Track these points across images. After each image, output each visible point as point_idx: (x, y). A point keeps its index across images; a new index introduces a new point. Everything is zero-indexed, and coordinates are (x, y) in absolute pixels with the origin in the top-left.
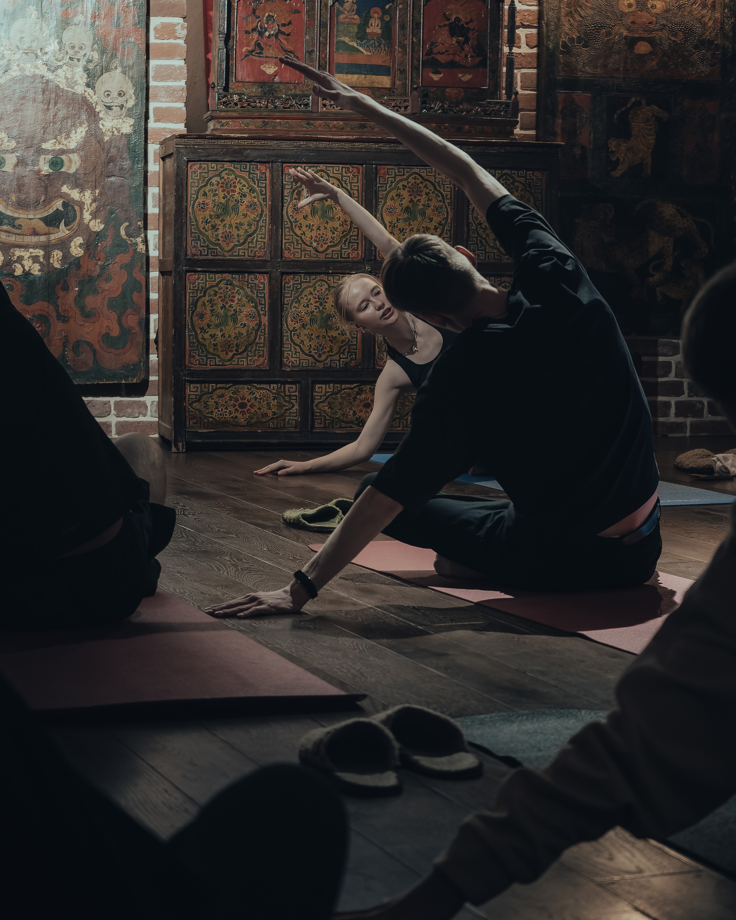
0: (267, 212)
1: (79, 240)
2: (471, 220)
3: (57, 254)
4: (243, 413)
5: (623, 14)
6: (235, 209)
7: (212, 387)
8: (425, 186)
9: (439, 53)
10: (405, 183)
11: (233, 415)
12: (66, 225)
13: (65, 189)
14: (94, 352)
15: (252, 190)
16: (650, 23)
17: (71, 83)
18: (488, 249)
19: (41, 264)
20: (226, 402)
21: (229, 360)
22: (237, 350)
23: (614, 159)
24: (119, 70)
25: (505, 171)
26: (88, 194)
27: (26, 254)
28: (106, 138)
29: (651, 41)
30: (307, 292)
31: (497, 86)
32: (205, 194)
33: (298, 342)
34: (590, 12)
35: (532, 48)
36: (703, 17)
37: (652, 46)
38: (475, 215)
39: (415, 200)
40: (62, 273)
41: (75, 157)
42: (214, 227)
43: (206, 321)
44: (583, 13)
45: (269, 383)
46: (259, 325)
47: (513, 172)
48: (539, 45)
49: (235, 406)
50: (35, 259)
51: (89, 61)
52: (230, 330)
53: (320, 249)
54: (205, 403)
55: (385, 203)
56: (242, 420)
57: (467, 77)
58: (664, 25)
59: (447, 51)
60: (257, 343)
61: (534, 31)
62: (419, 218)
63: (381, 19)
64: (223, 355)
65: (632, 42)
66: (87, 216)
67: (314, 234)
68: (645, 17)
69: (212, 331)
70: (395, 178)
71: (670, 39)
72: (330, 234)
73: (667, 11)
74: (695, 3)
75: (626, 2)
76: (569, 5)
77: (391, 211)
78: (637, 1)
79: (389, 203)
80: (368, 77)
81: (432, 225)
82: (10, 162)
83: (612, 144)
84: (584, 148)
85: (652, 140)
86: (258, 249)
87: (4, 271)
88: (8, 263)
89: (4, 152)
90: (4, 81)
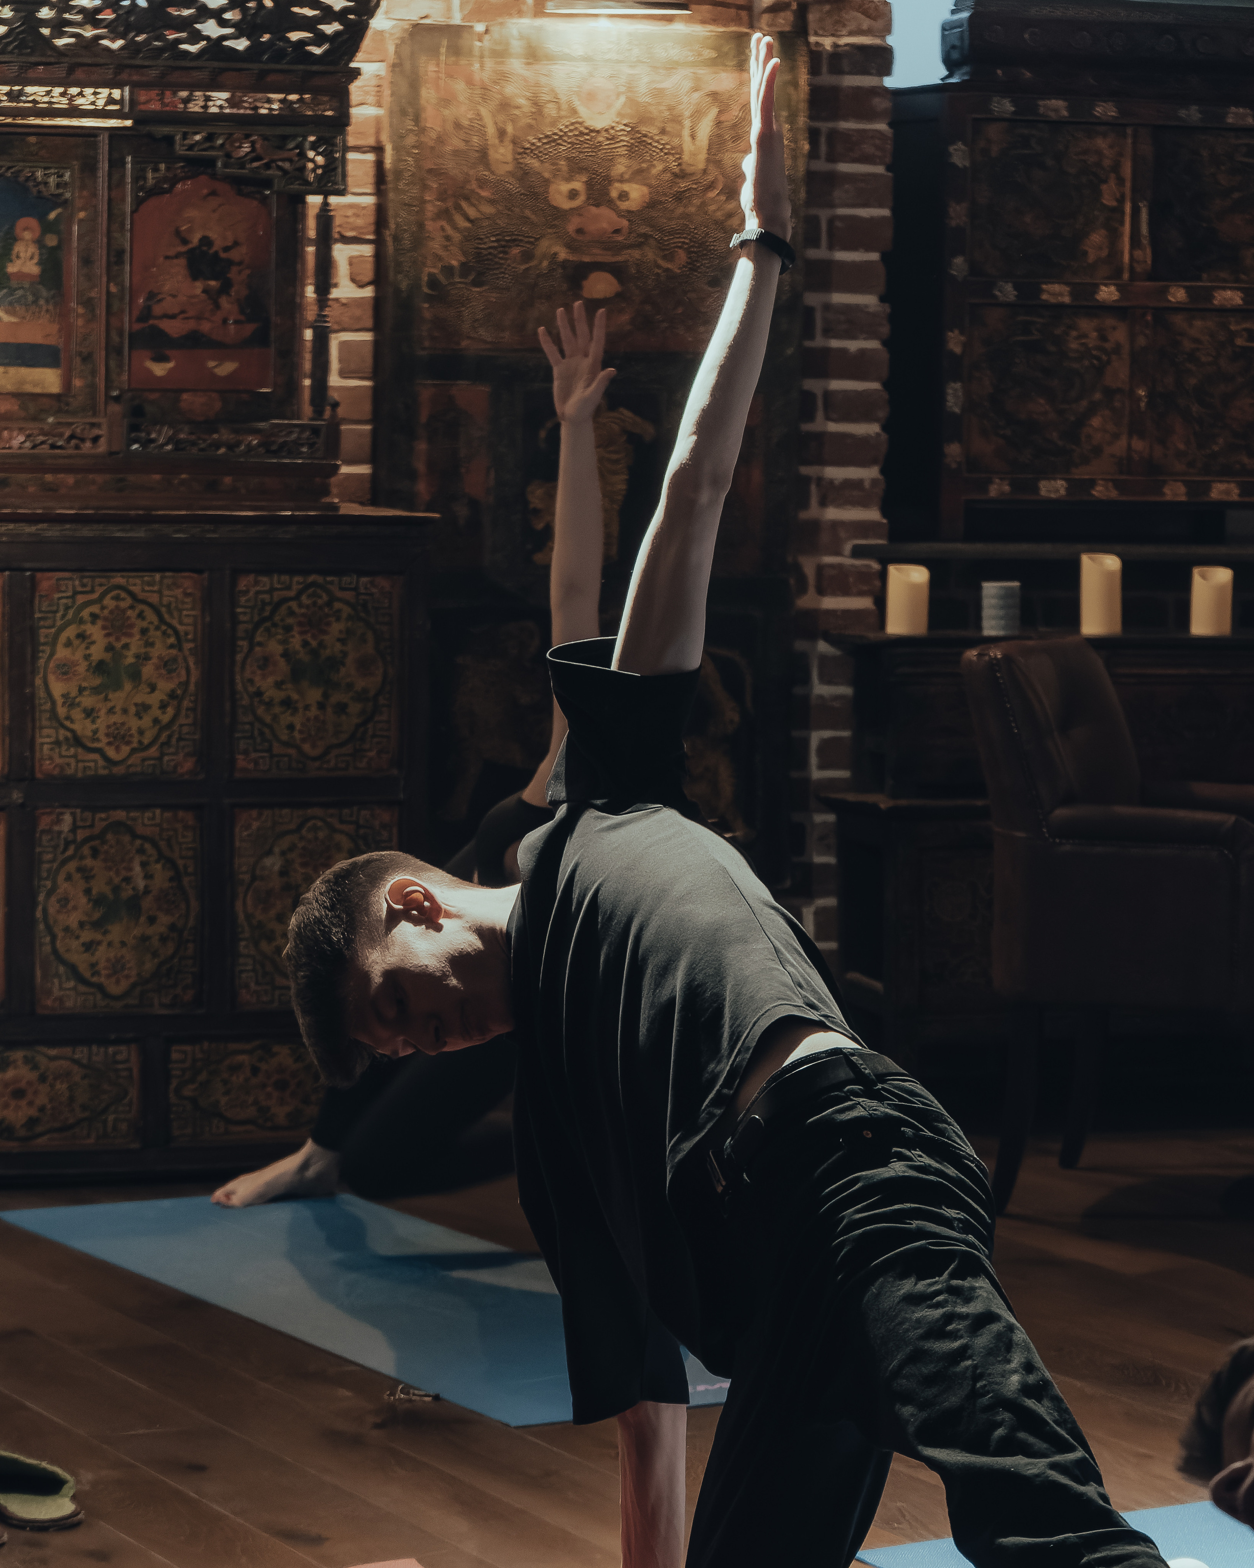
2: (239, 687)
5: (560, 215)
8: (141, 616)
9: (165, 316)
10: (95, 609)
16: (617, 231)
18: (277, 749)
23: (540, 526)
25: (312, 578)
29: (617, 271)
31: (292, 388)
34: (488, 209)
35: (362, 286)
37: (620, 282)
38: (248, 674)
39: (118, 645)
44: (472, 212)
47: (329, 579)
48: (379, 280)
55: (52, 654)
57: (227, 368)
58: (646, 236)
59: (182, 312)
61: (367, 250)
62: (128, 686)
63: (39, 242)
65: (577, 274)
68: (603, 219)
70: (73, 597)
71: (659, 267)
73: (652, 204)
74: (711, 186)
75: (565, 187)
76: (442, 196)
77: (65, 670)
78: (589, 185)
79: (62, 653)
80: (12, 370)
81: (154, 700)
83: (536, 494)
84: (475, 503)
85: (621, 483)
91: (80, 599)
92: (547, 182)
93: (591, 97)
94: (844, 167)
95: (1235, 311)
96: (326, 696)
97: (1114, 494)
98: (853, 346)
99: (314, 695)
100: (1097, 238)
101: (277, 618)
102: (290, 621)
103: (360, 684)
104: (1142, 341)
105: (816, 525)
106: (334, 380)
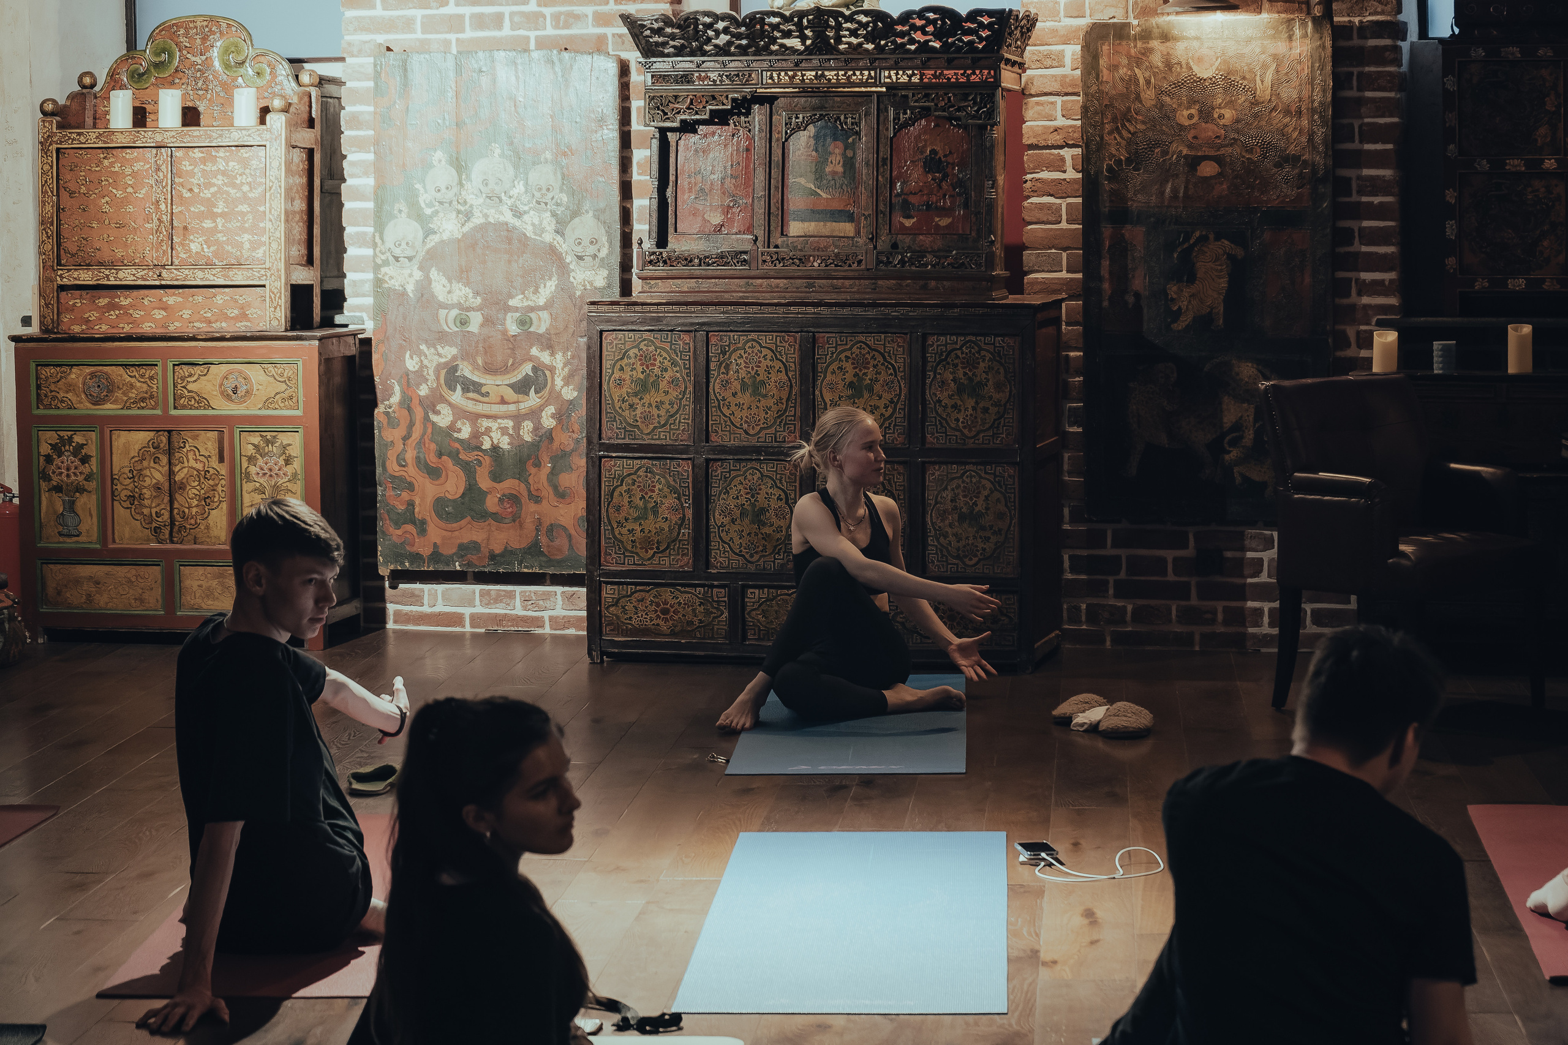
0: (691, 388)
1: (551, 409)
2: (928, 396)
3: (528, 425)
4: (666, 620)
5: (1182, 127)
6: (656, 385)
7: (631, 589)
8: (873, 357)
9: (911, 193)
10: (848, 354)
11: (655, 622)
12: (536, 392)
13: (534, 351)
14: (570, 537)
15: (674, 364)
16: (1217, 137)
17: (540, 230)
18: (950, 431)
19: (510, 436)
20: (646, 607)
21: (649, 559)
22: (658, 548)
23: (1175, 308)
24: (591, 214)
25: (969, 338)
26: (559, 356)
27: (494, 425)
28: (578, 293)
29: (1218, 160)
30: (736, 482)
32: (622, 369)
33: (726, 539)
34: (1141, 127)
36: (1286, 126)
37: (1220, 164)
38: (933, 391)
39: (861, 374)
40: (535, 446)
41: (545, 315)
42: (631, 406)
43: (623, 514)
44: (1132, 129)
45: (695, 586)
46: (683, 519)
47: (978, 338)
48: (1085, 168)
49: (656, 611)
50: (504, 431)
51: (558, 205)
52: (650, 524)
53: (751, 432)
54: (623, 607)
55: (825, 377)
56: (664, 627)
57: (944, 222)
58: (1235, 139)
59: (920, 191)
60: (681, 540)
61: (1081, 151)
62: (866, 395)
63: (843, 155)
64: (642, 553)
65: (1194, 162)
66: (559, 382)
67: (745, 413)
68: (1209, 131)
69: (629, 526)
70: (836, 348)
71: (1244, 157)
72: (763, 415)
73: (1238, 121)
74: (1274, 109)
75: (1186, 113)
76: (1114, 119)
77: (832, 387)
78: (1200, 111)
79: (829, 377)
80: (829, 224)
81: (881, 403)
82: (476, 321)
83: (1173, 290)
84: (1137, 295)
85: (1223, 283)
86: (681, 431)
87: (472, 444)
88: (476, 435)
89: (468, 309)
90: (466, 229)
91: (840, 349)
92: (1174, 111)
93: (1200, 60)
94: (1369, 94)
96: (977, 403)
97: (1555, 287)
98: (1376, 200)
99: (971, 402)
100: (1543, 130)
101: (949, 360)
102: (956, 361)
103: (997, 396)
105: (1353, 307)
106: (1064, 225)
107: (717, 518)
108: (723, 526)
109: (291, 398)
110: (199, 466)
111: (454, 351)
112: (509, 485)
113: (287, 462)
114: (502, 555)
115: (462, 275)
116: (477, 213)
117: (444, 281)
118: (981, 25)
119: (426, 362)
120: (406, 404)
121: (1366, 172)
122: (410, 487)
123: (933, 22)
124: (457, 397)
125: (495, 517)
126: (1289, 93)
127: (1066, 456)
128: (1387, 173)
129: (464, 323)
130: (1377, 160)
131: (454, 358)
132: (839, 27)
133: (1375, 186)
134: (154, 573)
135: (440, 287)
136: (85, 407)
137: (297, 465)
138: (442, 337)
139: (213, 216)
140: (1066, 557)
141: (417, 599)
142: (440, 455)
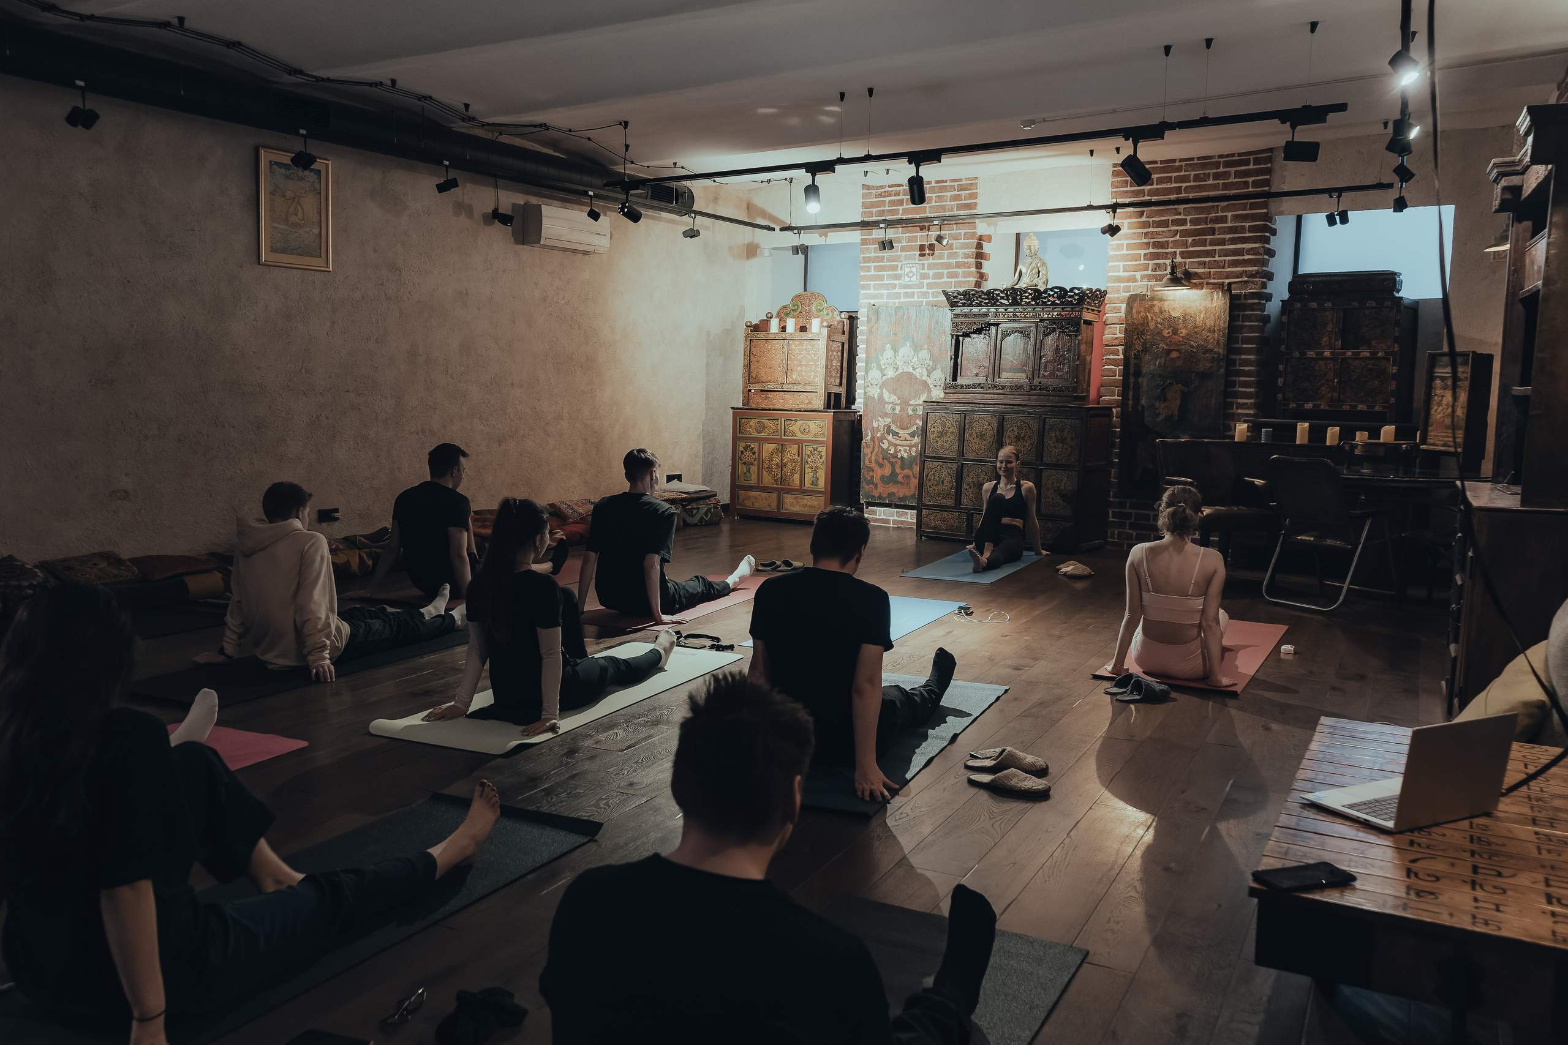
0: (958, 436)
2: (1045, 443)
3: (914, 450)
4: (944, 524)
5: (1165, 337)
6: (946, 434)
7: (932, 512)
9: (1048, 362)
10: (1016, 424)
13: (917, 421)
15: (953, 426)
16: (1179, 341)
17: (921, 375)
18: (1052, 457)
19: (907, 453)
20: (937, 519)
21: (940, 500)
22: (943, 497)
23: (1158, 412)
24: (939, 369)
25: (1061, 420)
27: (902, 449)
28: (933, 399)
29: (1178, 351)
30: (972, 473)
32: (934, 427)
33: (967, 494)
34: (1148, 337)
36: (1208, 336)
37: (1179, 353)
38: (1047, 440)
39: (1020, 433)
40: (916, 458)
41: (922, 407)
43: (931, 483)
44: (1144, 338)
45: (955, 512)
46: (952, 486)
48: (1124, 354)
49: (941, 521)
50: (905, 451)
51: (928, 366)
52: (941, 487)
53: (979, 454)
54: (929, 519)
55: (1007, 433)
56: (944, 527)
57: (1061, 373)
58: (1187, 342)
59: (1052, 361)
60: (951, 494)
64: (937, 498)
65: (1169, 352)
67: (977, 446)
68: (1176, 339)
69: (933, 487)
71: (1189, 350)
72: (983, 447)
73: (1188, 335)
74: (1203, 330)
75: (1167, 331)
76: (1138, 334)
77: (1009, 437)
78: (1173, 331)
80: (1017, 374)
81: (1027, 444)
82: (898, 408)
83: (1157, 404)
84: (1143, 406)
85: (1178, 402)
86: (953, 453)
87: (895, 456)
88: (896, 452)
89: (896, 405)
90: (896, 374)
91: (1013, 422)
92: (1162, 330)
93: (1174, 309)
94: (1245, 324)
95: (1367, 358)
96: (1063, 446)
97: (1327, 408)
98: (1247, 369)
99: (1061, 446)
100: (1325, 339)
102: (1056, 429)
103: (1071, 444)
104: (1337, 367)
105: (1234, 414)
106: (1117, 377)
107: (965, 486)
108: (966, 489)
109: (823, 434)
110: (791, 458)
111: (890, 420)
112: (906, 471)
113: (821, 458)
114: (902, 498)
115: (893, 392)
116: (900, 368)
117: (888, 394)
118: (1075, 294)
119: (880, 424)
120: (873, 439)
121: (1243, 357)
122: (873, 471)
123: (1057, 293)
124: (890, 437)
125: (901, 483)
126: (1210, 323)
127: (1113, 471)
128: (1252, 357)
129: (894, 410)
130: (1248, 351)
131: (890, 423)
132: (1021, 294)
133: (1246, 363)
134: (775, 496)
135: (886, 396)
136: (755, 434)
137: (824, 459)
138: (886, 415)
139: (801, 366)
140: (1111, 512)
141: (874, 513)
142: (883, 459)
